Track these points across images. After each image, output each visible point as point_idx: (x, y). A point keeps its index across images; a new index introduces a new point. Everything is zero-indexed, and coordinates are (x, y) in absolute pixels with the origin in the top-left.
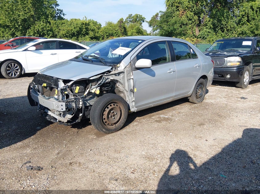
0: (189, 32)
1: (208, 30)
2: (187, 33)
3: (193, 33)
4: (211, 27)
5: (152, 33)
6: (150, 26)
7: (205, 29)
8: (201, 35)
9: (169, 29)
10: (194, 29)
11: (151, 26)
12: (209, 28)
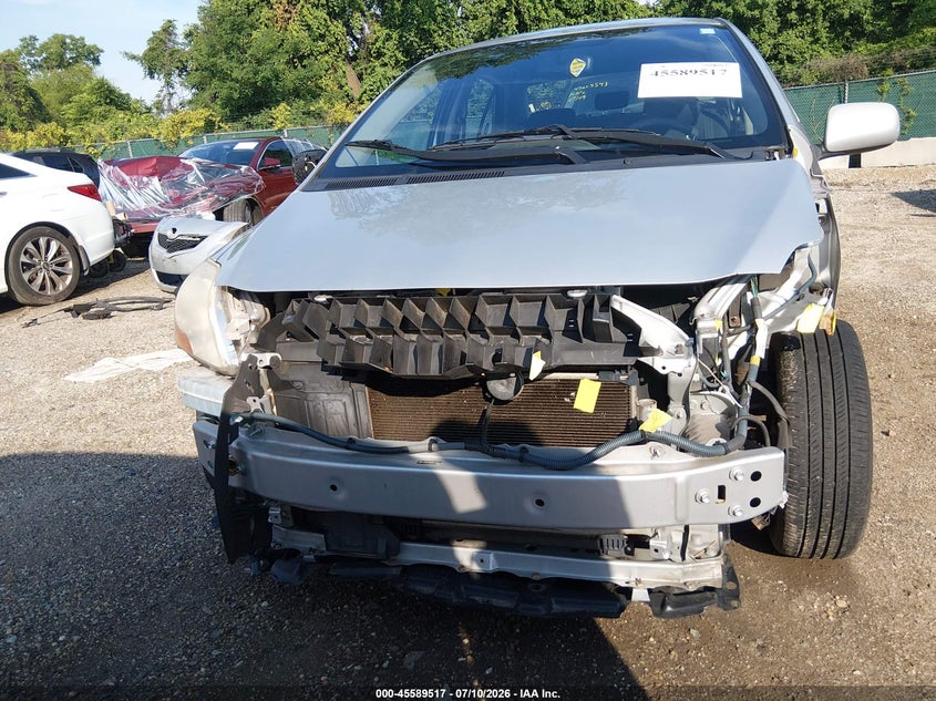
0: (327, 82)
1: (390, 73)
2: (321, 88)
3: (341, 87)
4: (397, 61)
5: (166, 102)
6: (151, 75)
7: (380, 70)
8: (371, 90)
9: (256, 73)
10: (340, 72)
11: (156, 76)
12: (393, 63)
